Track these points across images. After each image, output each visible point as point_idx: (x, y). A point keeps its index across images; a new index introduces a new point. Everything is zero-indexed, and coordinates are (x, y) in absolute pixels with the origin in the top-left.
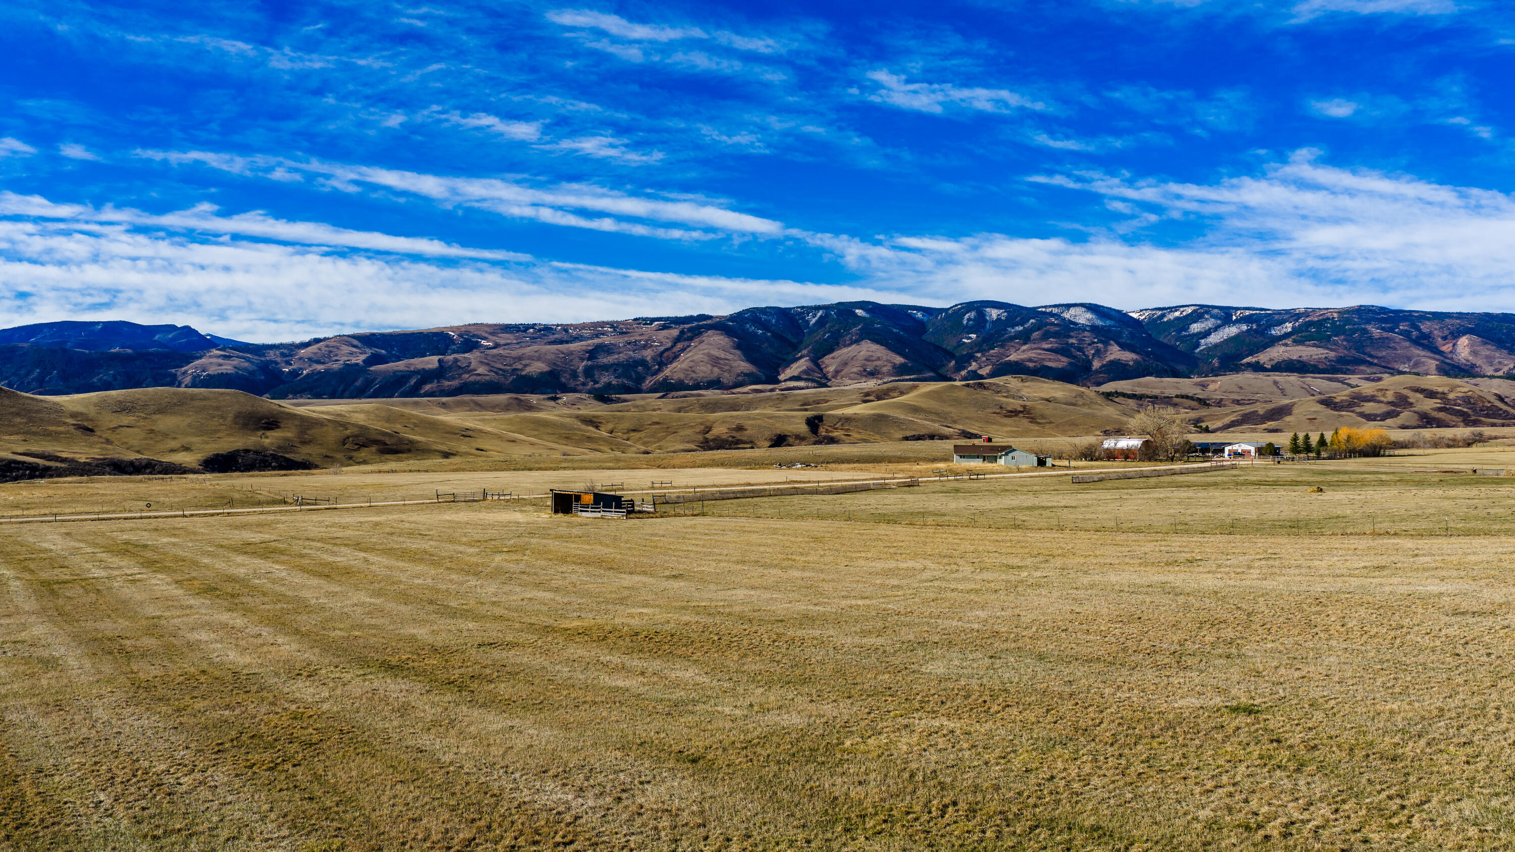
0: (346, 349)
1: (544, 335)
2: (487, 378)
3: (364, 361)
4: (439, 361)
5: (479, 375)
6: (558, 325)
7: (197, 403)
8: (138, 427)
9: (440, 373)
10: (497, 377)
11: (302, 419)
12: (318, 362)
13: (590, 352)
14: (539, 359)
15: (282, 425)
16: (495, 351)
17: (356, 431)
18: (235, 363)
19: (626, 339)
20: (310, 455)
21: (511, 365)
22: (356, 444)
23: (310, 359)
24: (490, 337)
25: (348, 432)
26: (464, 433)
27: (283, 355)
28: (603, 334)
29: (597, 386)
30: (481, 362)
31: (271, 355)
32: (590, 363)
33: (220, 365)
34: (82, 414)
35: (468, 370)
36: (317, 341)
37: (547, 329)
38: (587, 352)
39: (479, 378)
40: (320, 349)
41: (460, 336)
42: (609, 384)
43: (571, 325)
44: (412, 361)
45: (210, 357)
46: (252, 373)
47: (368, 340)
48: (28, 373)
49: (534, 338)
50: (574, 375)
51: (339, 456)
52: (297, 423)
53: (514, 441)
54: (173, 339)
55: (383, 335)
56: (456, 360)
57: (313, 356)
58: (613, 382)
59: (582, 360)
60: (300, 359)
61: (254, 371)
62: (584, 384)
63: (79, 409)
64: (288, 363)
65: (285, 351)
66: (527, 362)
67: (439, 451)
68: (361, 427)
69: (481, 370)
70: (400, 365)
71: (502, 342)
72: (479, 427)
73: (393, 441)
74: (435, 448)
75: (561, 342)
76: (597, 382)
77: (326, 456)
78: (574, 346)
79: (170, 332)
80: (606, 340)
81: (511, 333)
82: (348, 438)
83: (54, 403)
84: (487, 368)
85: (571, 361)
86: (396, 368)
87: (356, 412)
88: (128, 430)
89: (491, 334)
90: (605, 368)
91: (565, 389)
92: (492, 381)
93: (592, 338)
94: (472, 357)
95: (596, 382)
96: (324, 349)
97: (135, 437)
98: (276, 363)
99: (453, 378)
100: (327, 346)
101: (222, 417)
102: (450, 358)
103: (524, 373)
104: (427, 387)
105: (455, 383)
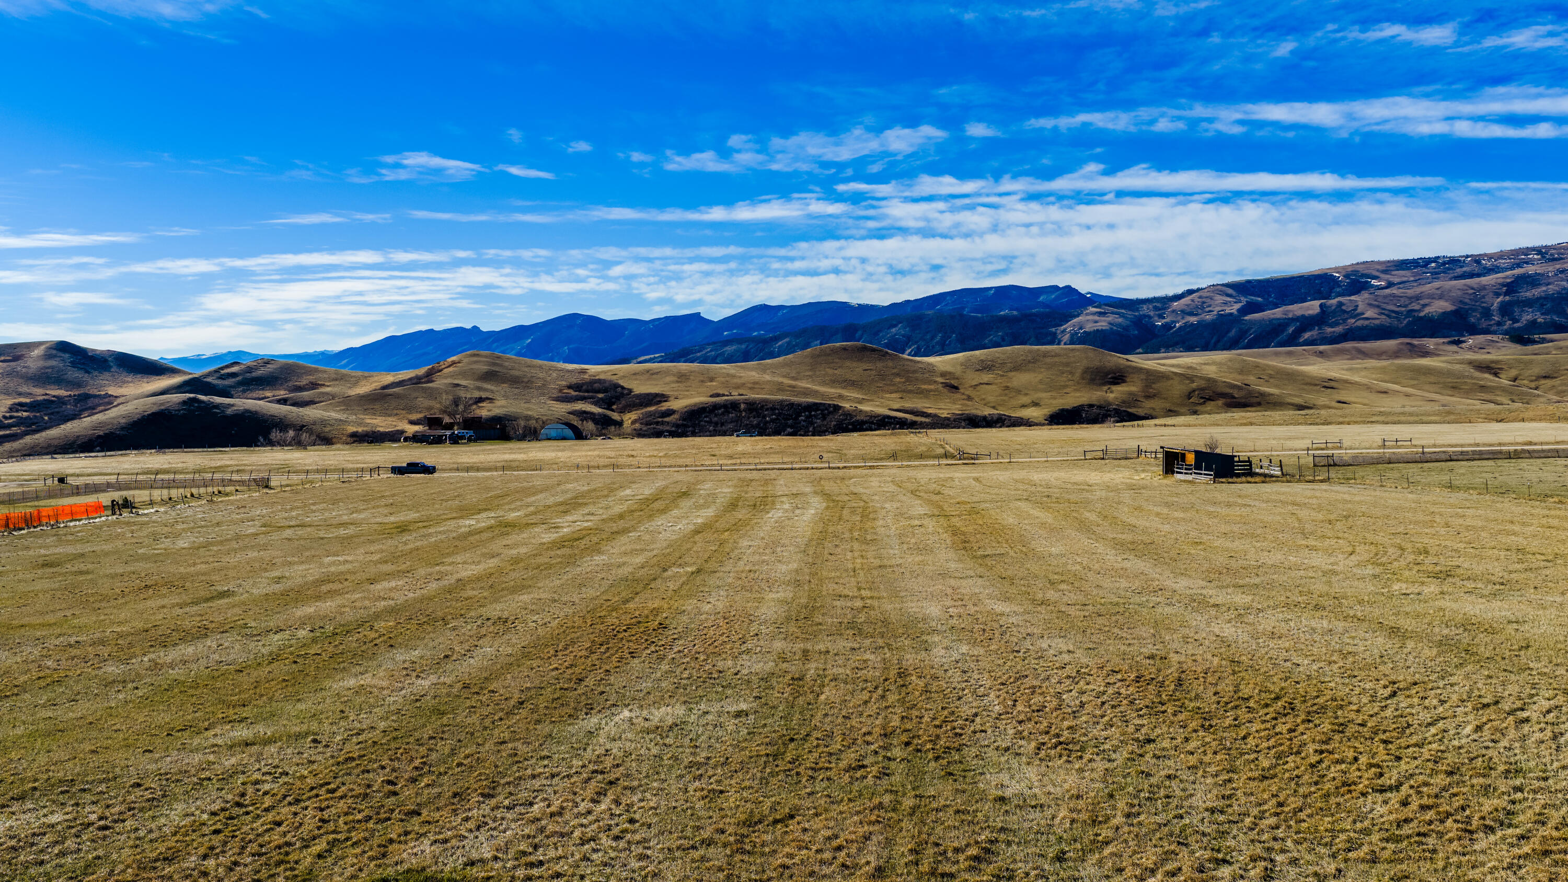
0: (1220, 299)
1: (1449, 269)
2: (1377, 322)
3: (1239, 310)
4: (1321, 306)
5: (1367, 319)
6: (1467, 256)
7: (1048, 360)
8: (996, 384)
9: (1321, 319)
10: (1389, 320)
11: (1148, 372)
12: (1191, 314)
13: (1507, 285)
14: (1441, 297)
15: (1128, 380)
16: (1387, 291)
17: (1202, 383)
18: (1110, 319)
19: (1558, 266)
20: (1154, 409)
21: (1406, 306)
22: (1202, 398)
23: (1183, 311)
24: (1382, 276)
25: (1194, 385)
26: (1326, 384)
27: (1156, 308)
28: (1527, 263)
29: (1516, 325)
30: (1370, 305)
31: (1145, 310)
32: (1507, 298)
33: (1096, 322)
34: (950, 373)
35: (1355, 314)
36: (1190, 292)
37: (1454, 262)
38: (1505, 286)
39: (1367, 322)
40: (1193, 301)
41: (1347, 276)
42: (1534, 323)
43: (1485, 255)
44: (1290, 307)
45: (1087, 314)
46: (1126, 328)
47: (1242, 288)
48: (932, 338)
49: (1437, 273)
50: (1487, 313)
51: (1183, 410)
52: (1143, 377)
53: (1385, 392)
54: (1055, 299)
55: (1259, 281)
56: (1341, 304)
57: (1185, 308)
58: (1539, 320)
59: (1497, 295)
60: (1173, 311)
61: (1128, 326)
62: (1499, 324)
63: (949, 368)
64: (1161, 317)
65: (1158, 305)
66: (1426, 301)
67: (1292, 404)
68: (1209, 380)
69: (1369, 314)
70: (1277, 313)
71: (1396, 280)
72: (1345, 377)
73: (1242, 393)
74: (1289, 401)
75: (1471, 275)
76: (1517, 321)
77: (1170, 411)
78: (1485, 280)
79: (1052, 293)
80: (1530, 269)
81: (1409, 269)
82: (1194, 391)
83: (929, 364)
84: (1376, 310)
85: (1483, 297)
86: (1272, 316)
87: (1205, 364)
88: (987, 386)
89: (1385, 272)
90: (1529, 303)
91: (1474, 330)
92: (1382, 325)
93: (1512, 268)
94: (1360, 300)
95: (1515, 321)
96: (1197, 300)
97: (992, 394)
98: (1150, 317)
99: (1336, 324)
100: (1200, 297)
101: (1071, 373)
102: (1334, 302)
103: (1422, 314)
104: (1307, 335)
105: (1339, 329)
